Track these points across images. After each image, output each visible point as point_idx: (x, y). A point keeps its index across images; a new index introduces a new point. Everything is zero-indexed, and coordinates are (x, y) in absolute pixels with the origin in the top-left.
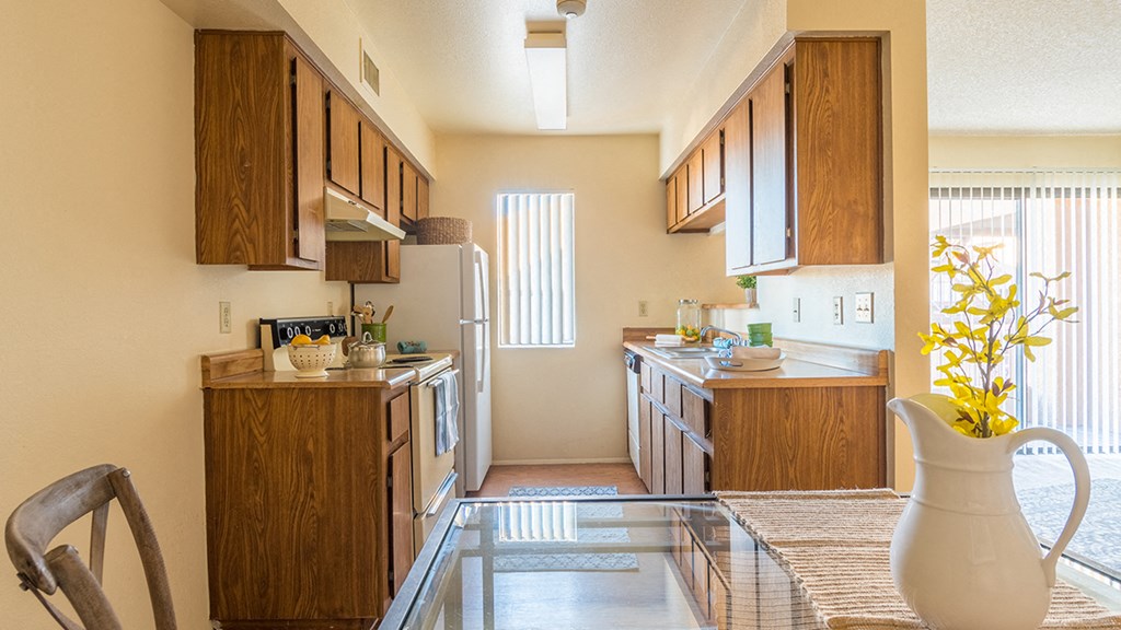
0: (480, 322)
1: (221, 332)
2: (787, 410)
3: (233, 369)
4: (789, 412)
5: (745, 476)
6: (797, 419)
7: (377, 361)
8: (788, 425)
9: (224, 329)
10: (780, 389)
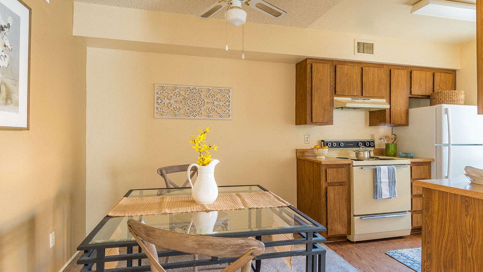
0: (446, 145)
1: (305, 143)
2: (467, 210)
3: (307, 154)
4: (468, 212)
5: (439, 242)
6: (474, 219)
7: (364, 157)
8: (467, 222)
9: (306, 142)
10: (462, 196)
